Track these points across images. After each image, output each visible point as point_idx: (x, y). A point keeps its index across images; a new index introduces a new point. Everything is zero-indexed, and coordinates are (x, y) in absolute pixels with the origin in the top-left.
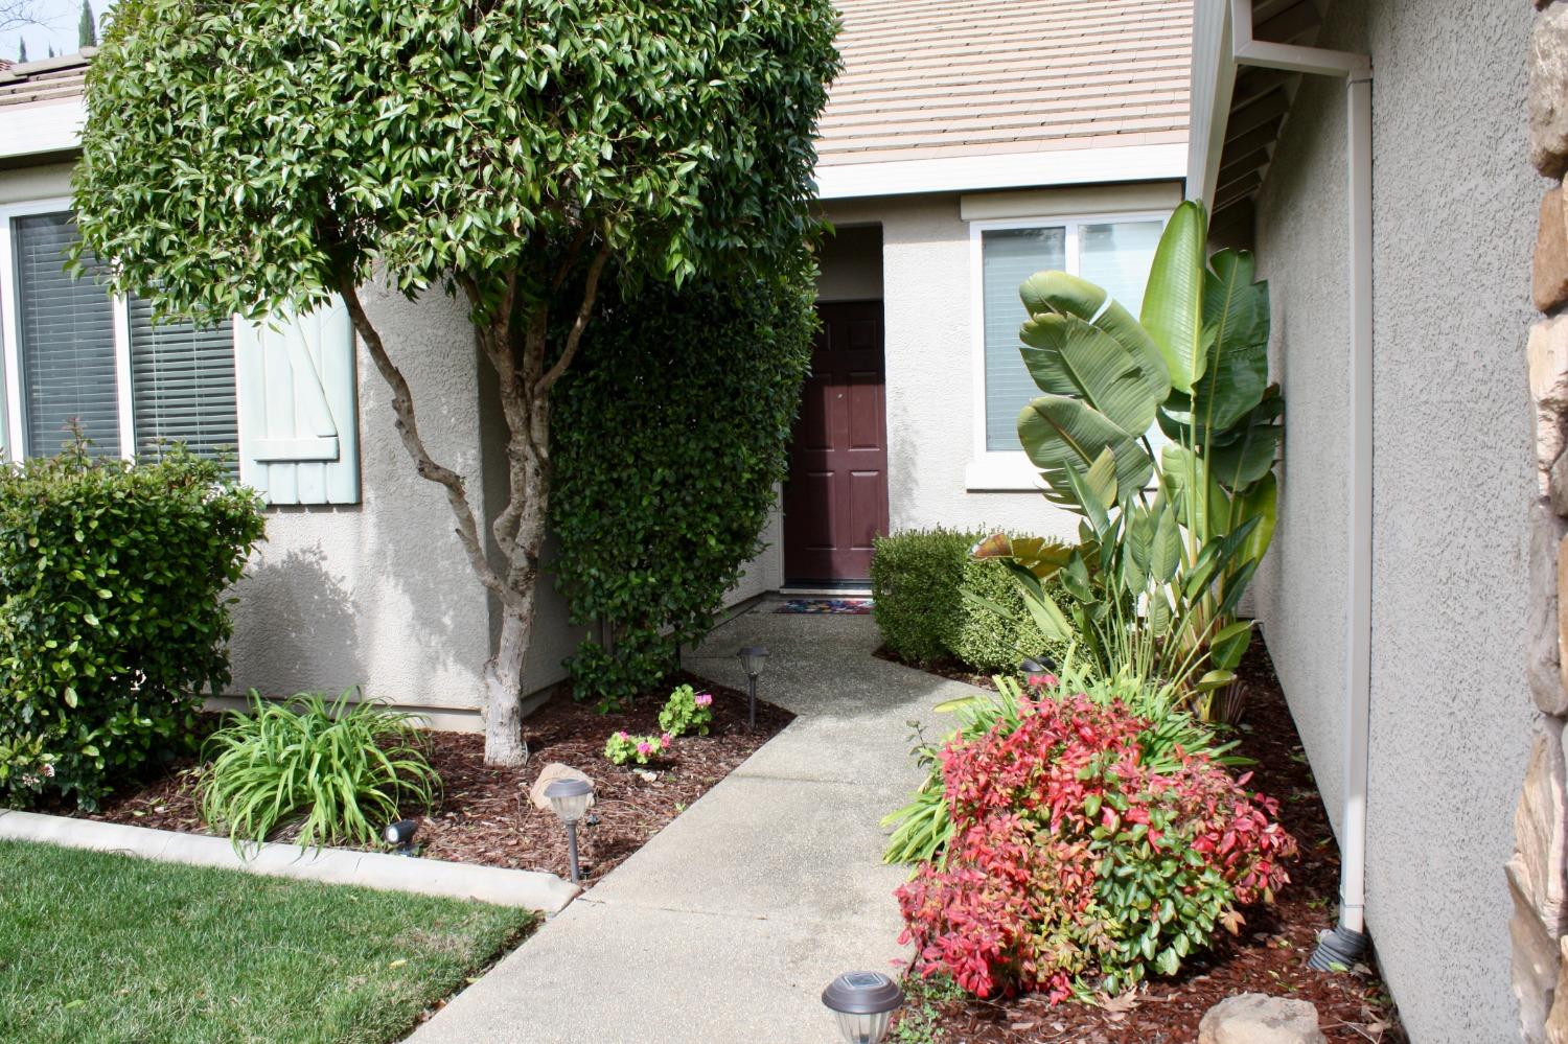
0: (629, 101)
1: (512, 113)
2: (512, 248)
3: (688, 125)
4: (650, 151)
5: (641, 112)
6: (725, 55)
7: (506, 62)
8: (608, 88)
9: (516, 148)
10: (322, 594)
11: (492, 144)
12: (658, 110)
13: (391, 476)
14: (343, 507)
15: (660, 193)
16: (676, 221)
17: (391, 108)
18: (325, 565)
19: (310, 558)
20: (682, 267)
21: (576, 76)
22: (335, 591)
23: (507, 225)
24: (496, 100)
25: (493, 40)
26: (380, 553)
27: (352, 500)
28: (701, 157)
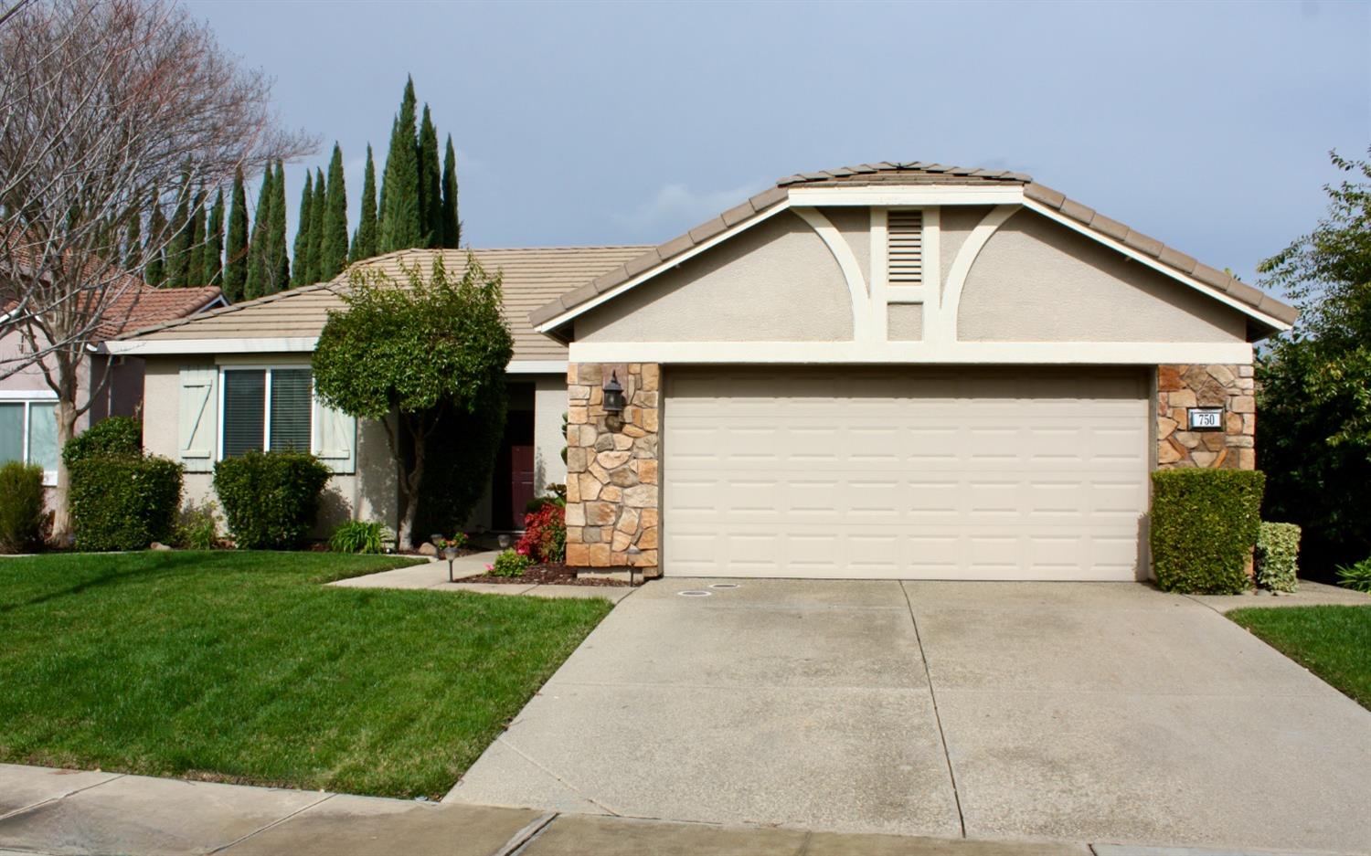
0: (461, 371)
1: (436, 374)
2: (434, 404)
3: (474, 377)
4: (466, 382)
5: (465, 374)
6: (484, 359)
7: (436, 363)
8: (457, 369)
9: (436, 382)
10: (339, 504)
11: (431, 381)
12: (467, 373)
13: (367, 465)
14: (349, 474)
15: (467, 392)
16: (471, 399)
17: (409, 372)
18: (341, 494)
19: (335, 491)
20: (471, 409)
21: (450, 366)
22: (344, 502)
23: (433, 399)
24: (432, 371)
25: (433, 358)
26: (362, 490)
27: (352, 471)
28: (477, 384)
